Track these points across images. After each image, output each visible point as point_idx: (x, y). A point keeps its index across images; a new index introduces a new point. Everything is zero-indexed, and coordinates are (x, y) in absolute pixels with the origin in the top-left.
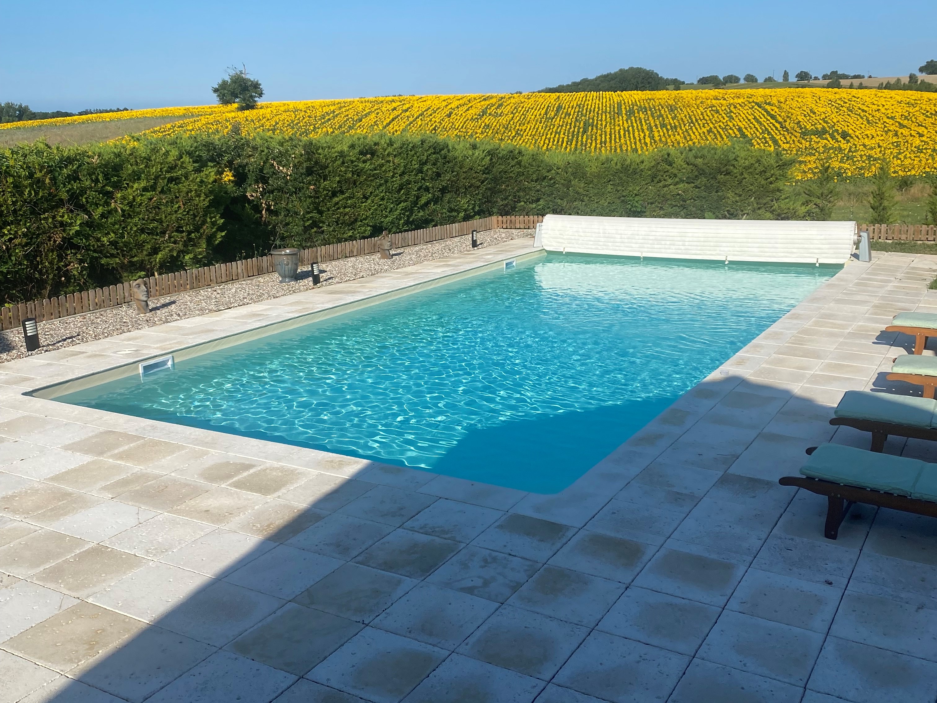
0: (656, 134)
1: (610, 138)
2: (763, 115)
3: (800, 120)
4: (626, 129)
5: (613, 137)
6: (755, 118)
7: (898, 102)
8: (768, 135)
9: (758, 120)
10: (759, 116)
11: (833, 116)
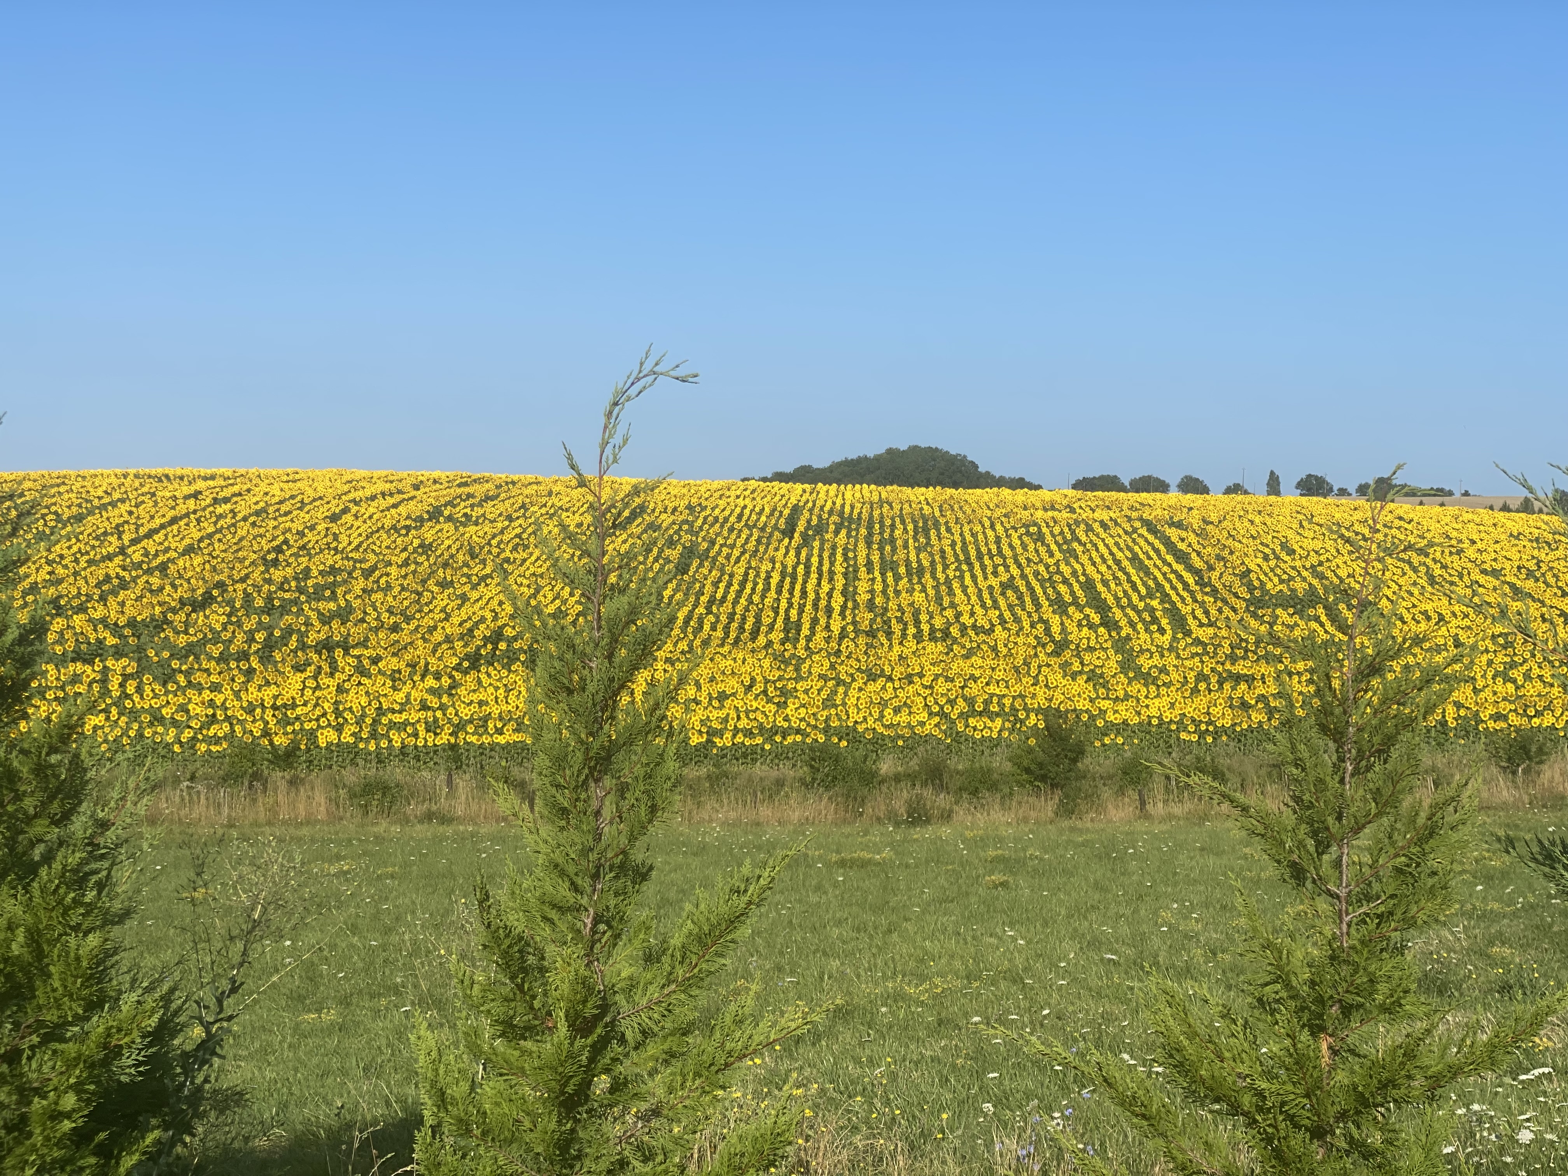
0: (863, 587)
1: (739, 594)
2: (1157, 551)
3: (1252, 566)
4: (790, 570)
5: (748, 590)
6: (1134, 559)
7: (1511, 535)
8: (1162, 602)
9: (1141, 562)
10: (1146, 553)
11: (1339, 561)
